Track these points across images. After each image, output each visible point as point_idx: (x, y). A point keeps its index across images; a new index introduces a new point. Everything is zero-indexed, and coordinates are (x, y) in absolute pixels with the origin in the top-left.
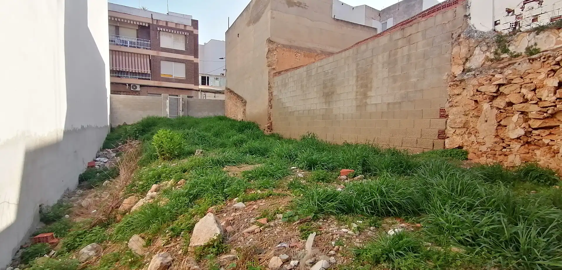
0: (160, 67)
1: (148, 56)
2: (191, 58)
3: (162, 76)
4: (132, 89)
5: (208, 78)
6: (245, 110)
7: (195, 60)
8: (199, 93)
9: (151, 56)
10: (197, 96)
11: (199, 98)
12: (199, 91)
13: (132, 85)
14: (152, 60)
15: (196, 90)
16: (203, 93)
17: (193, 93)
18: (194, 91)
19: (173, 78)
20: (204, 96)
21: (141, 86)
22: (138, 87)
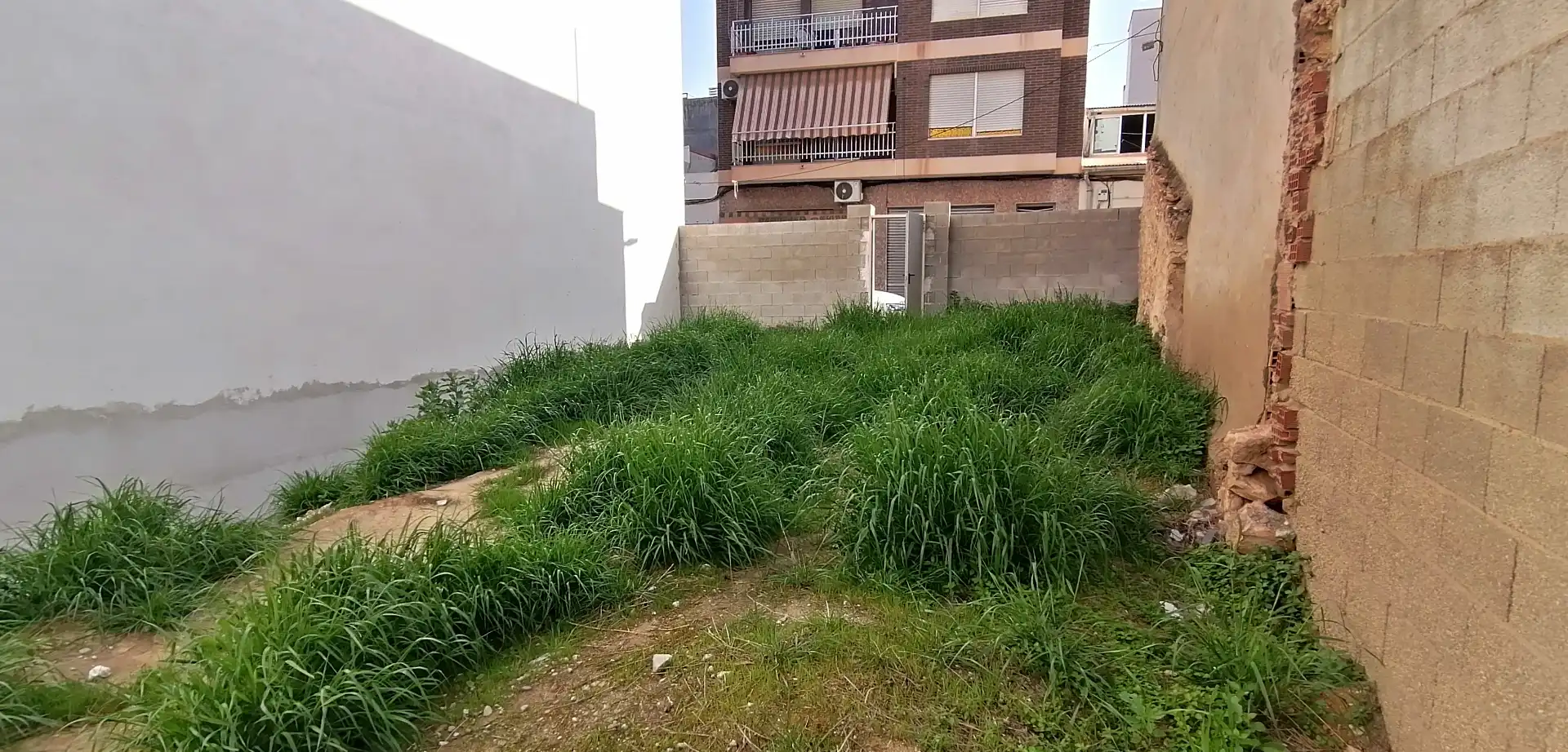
0: (925, 104)
1: (888, 70)
2: (1049, 39)
3: (934, 137)
4: (837, 199)
5: (1151, 118)
6: (1180, 264)
7: (1070, 48)
8: (1083, 186)
9: (899, 63)
10: (1072, 199)
11: (1082, 206)
12: (1080, 177)
13: (837, 184)
14: (899, 84)
15: (1069, 177)
16: (1099, 186)
17: (1055, 192)
18: (1059, 181)
19: (974, 136)
20: (1105, 197)
21: (866, 184)
22: (856, 187)
